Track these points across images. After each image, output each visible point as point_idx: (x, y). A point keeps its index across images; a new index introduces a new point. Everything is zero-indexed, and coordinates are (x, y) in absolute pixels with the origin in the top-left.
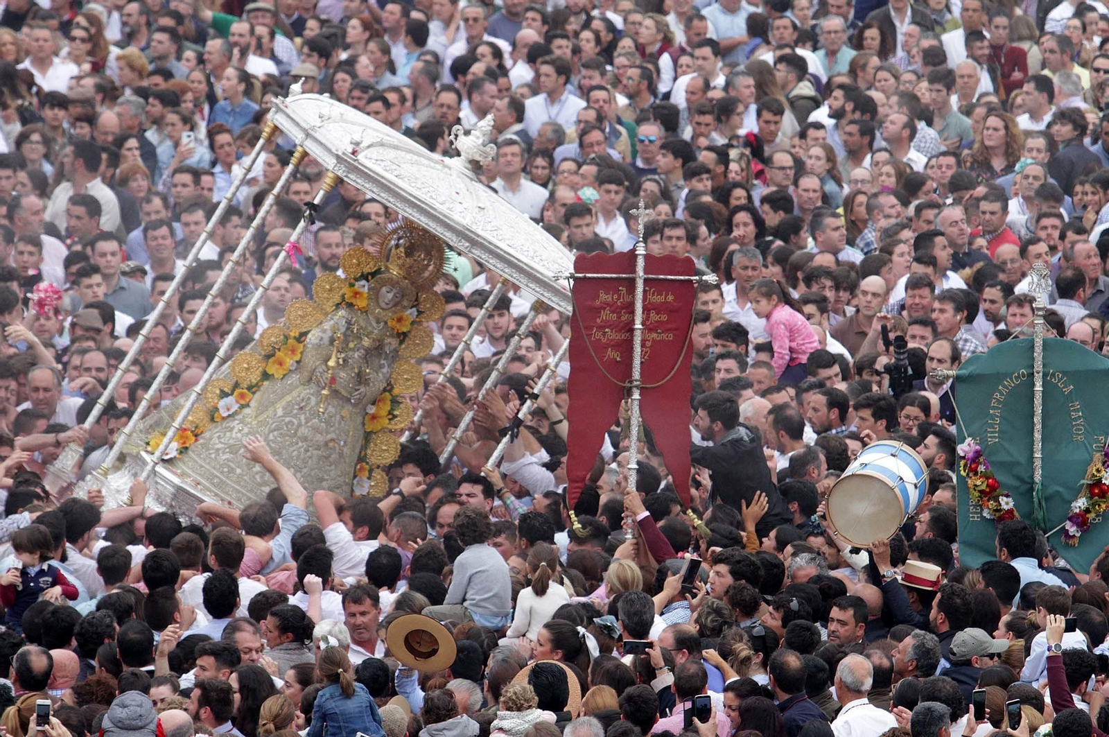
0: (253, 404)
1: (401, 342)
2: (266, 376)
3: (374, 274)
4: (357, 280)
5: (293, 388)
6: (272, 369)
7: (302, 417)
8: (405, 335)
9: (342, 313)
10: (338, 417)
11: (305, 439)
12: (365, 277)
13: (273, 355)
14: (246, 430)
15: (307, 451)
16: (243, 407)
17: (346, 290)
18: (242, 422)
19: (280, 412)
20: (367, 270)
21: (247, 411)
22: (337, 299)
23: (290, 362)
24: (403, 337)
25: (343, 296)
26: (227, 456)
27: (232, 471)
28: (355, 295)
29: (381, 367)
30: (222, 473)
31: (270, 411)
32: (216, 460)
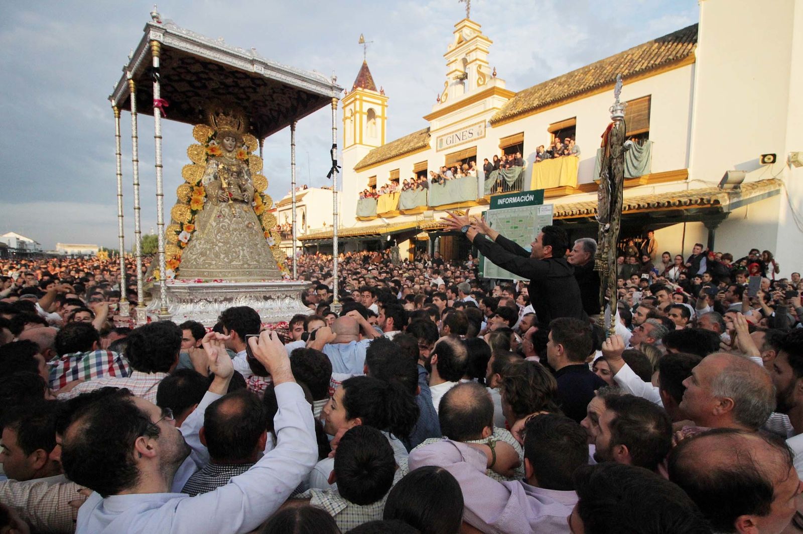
0: (197, 228)
1: (248, 165)
2: (194, 212)
3: (215, 135)
4: (208, 142)
5: (212, 211)
6: (195, 207)
7: (227, 221)
9: (211, 162)
10: (244, 212)
11: (235, 230)
12: (210, 139)
13: (191, 199)
14: (203, 242)
15: (241, 235)
16: (192, 233)
17: (205, 150)
18: (197, 239)
19: (214, 224)
21: (195, 233)
22: (204, 157)
23: (202, 198)
25: (207, 154)
26: (202, 259)
27: (210, 264)
28: (212, 150)
29: (247, 180)
30: (206, 268)
31: (209, 226)
32: (198, 264)
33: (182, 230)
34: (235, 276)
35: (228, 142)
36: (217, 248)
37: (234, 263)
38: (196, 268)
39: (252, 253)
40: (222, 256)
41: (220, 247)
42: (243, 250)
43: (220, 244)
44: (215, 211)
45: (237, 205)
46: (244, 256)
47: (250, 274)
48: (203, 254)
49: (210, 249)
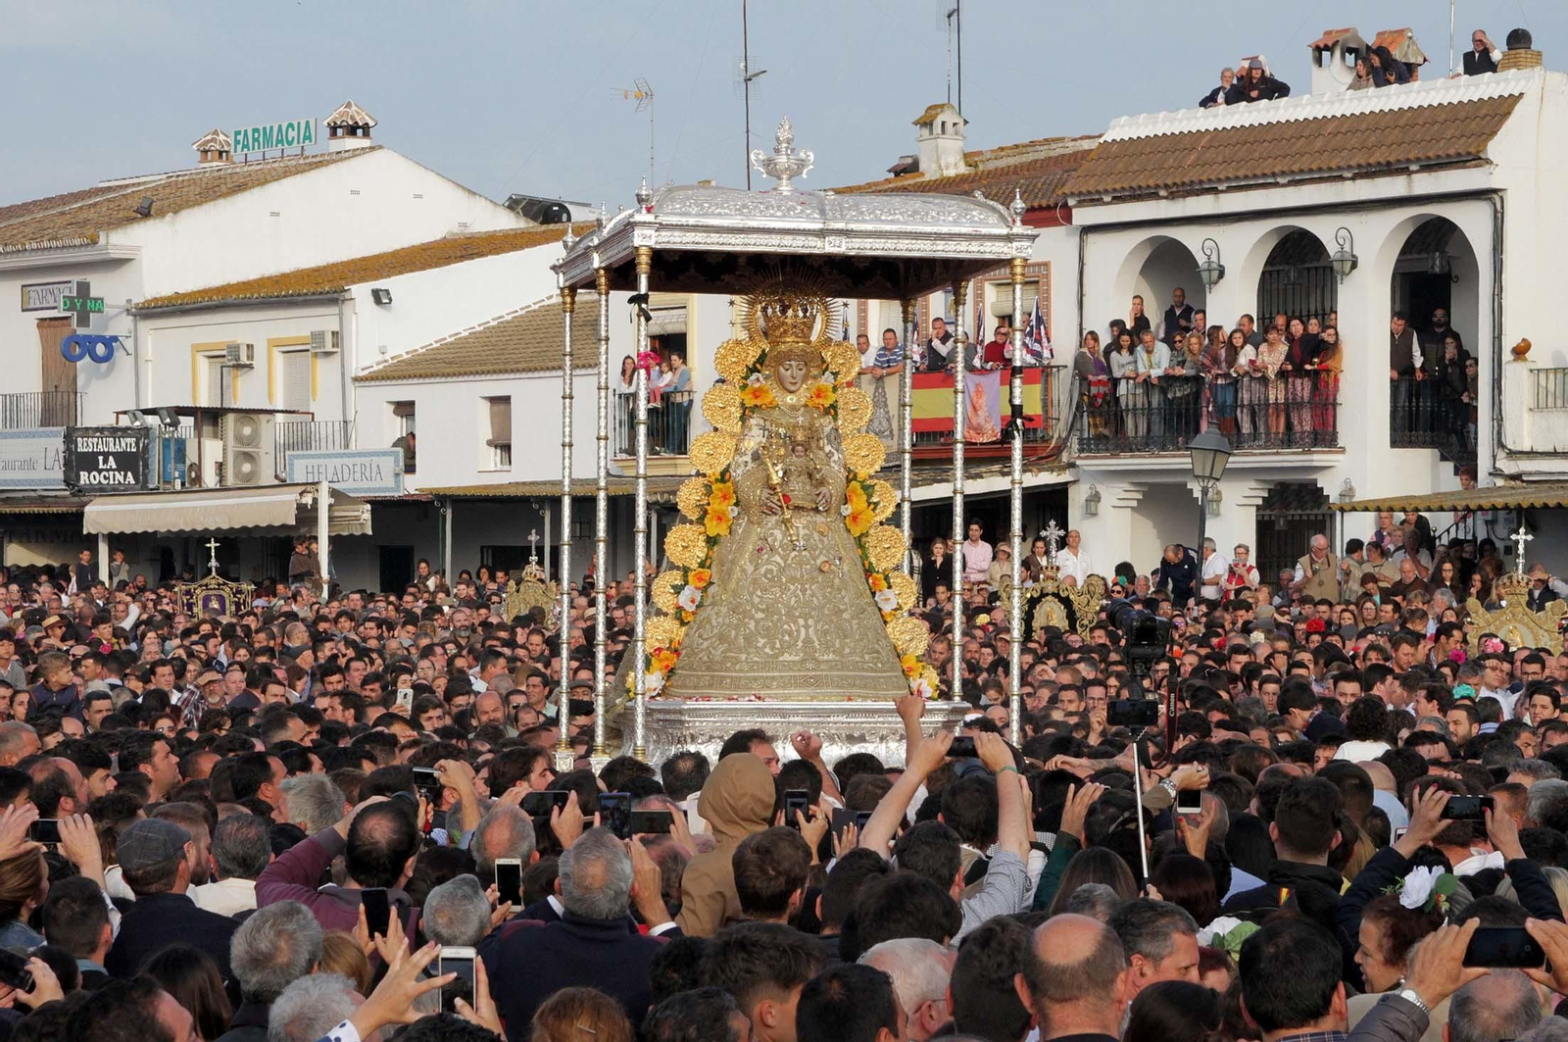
0: (715, 579)
1: (835, 419)
2: (712, 542)
3: (761, 361)
4: (746, 378)
5: (747, 536)
6: (713, 528)
7: (777, 559)
8: (834, 407)
9: (752, 422)
10: (816, 536)
11: (793, 580)
12: (753, 370)
13: (706, 512)
14: (724, 610)
15: (803, 591)
16: (705, 590)
17: (739, 396)
18: (713, 604)
19: (750, 568)
20: (751, 361)
21: (712, 590)
22: (737, 413)
23: (729, 509)
24: (832, 410)
25: (743, 405)
26: (722, 648)
27: (739, 661)
28: (756, 394)
29: (829, 455)
30: (727, 670)
31: (737, 574)
32: (711, 661)
33: (686, 583)
34: (784, 688)
35: (791, 371)
36: (752, 625)
37: (786, 657)
38: (708, 669)
39: (826, 633)
40: (761, 642)
41: (757, 622)
42: (807, 627)
43: (760, 615)
44: (754, 538)
45: (800, 523)
46: (808, 641)
47: (818, 682)
48: (722, 638)
49: (737, 627)
